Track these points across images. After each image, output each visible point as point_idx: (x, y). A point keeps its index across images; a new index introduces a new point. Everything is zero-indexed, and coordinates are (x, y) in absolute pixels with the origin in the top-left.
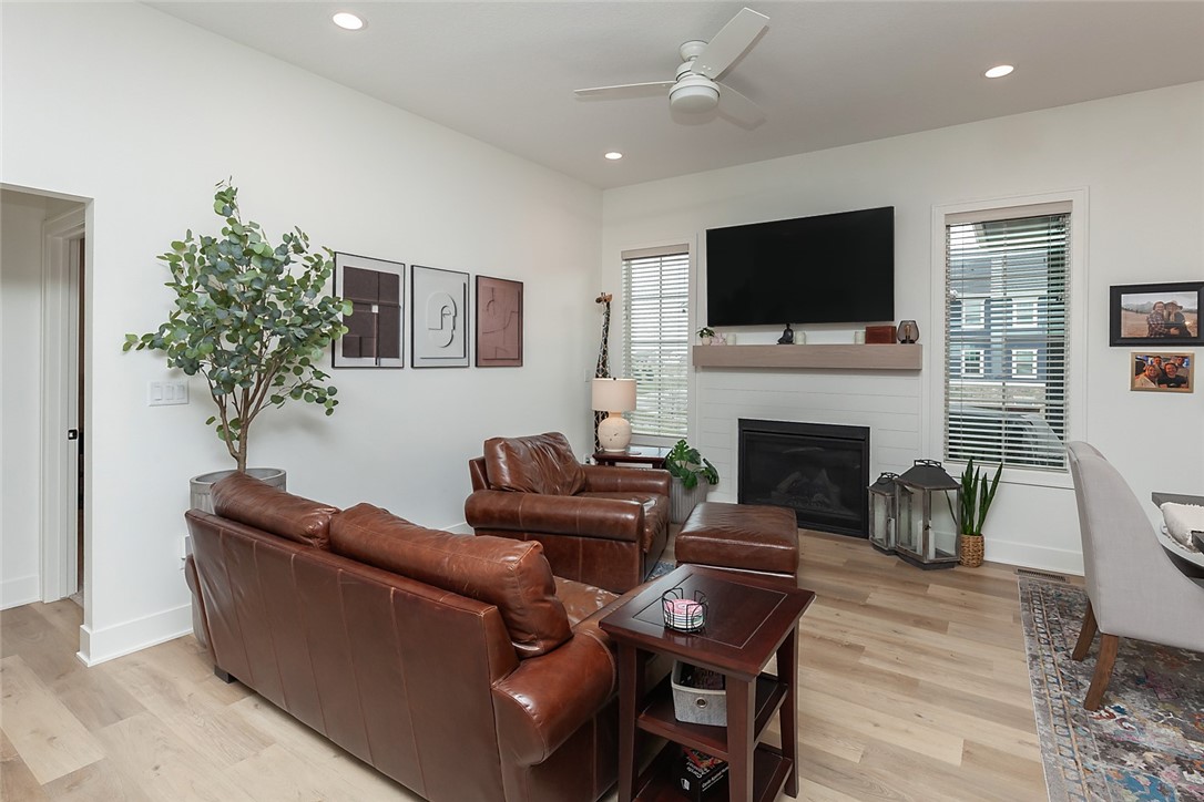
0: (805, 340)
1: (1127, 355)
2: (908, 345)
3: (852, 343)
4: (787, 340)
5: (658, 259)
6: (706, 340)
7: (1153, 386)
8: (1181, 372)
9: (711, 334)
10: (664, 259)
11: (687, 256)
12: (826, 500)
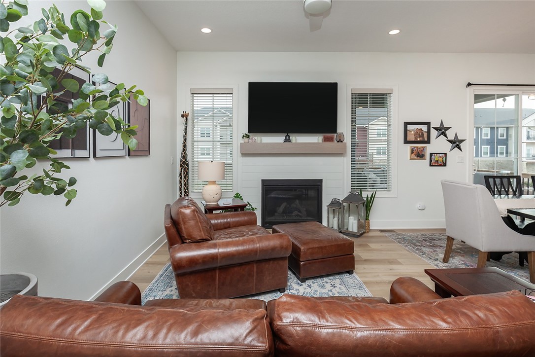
0: (296, 140)
1: (409, 146)
2: (340, 143)
3: (317, 142)
4: (287, 140)
5: (212, 95)
6: (246, 140)
7: (416, 158)
8: (423, 153)
9: (248, 137)
10: (215, 95)
11: (231, 95)
12: (299, 214)
